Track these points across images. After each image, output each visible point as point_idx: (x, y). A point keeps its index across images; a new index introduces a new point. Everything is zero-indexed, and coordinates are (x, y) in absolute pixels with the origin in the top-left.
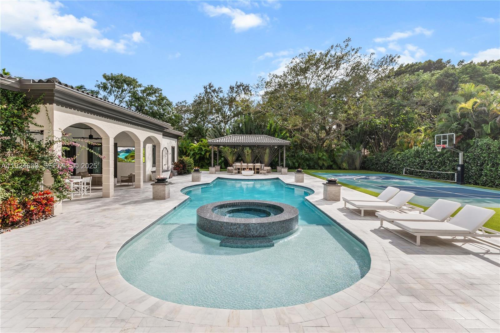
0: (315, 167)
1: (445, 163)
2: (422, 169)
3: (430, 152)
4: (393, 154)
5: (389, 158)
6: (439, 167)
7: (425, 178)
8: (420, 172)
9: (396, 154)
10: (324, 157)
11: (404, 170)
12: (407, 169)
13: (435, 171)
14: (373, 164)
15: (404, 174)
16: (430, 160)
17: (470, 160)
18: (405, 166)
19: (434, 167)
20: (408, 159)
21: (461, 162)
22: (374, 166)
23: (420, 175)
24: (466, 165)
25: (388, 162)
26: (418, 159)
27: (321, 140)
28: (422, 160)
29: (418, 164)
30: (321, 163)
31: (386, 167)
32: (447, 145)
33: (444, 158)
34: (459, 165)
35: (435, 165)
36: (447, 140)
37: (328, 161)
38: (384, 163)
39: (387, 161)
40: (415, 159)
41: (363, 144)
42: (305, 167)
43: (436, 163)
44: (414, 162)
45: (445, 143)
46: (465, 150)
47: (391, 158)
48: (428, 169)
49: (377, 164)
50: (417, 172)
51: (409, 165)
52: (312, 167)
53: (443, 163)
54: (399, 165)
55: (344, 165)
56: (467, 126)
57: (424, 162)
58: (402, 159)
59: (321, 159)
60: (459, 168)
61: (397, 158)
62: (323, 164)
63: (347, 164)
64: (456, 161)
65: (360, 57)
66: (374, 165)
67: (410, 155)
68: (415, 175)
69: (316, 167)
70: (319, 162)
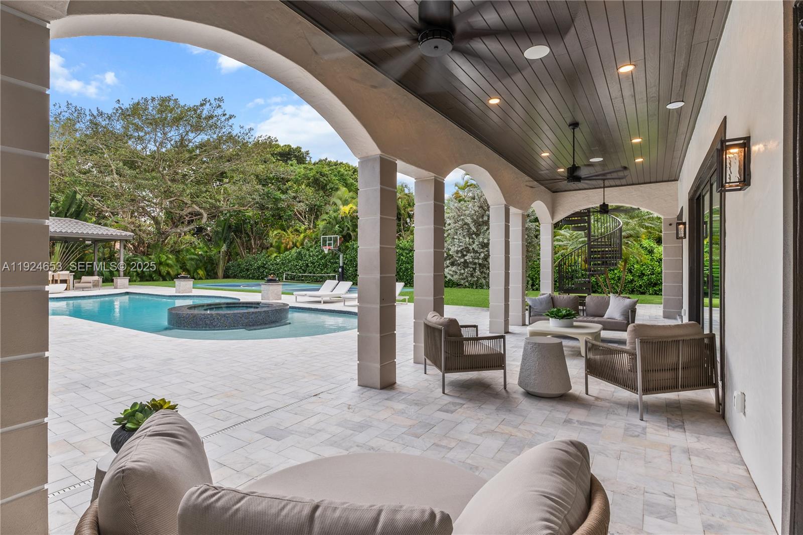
0: (153, 278)
1: (327, 265)
2: (305, 273)
3: (313, 254)
4: (269, 256)
5: (265, 262)
6: (322, 270)
7: (308, 283)
8: (302, 276)
9: (273, 256)
10: (170, 262)
11: (285, 275)
12: (288, 274)
13: (318, 274)
14: (241, 270)
15: (284, 280)
16: (313, 263)
17: (348, 262)
18: (285, 271)
19: (317, 270)
20: (290, 262)
21: (341, 265)
22: (243, 273)
23: (302, 280)
24: (345, 266)
25: (263, 267)
26: (301, 262)
27: (163, 234)
28: (305, 263)
29: (301, 268)
30: (164, 270)
31: (261, 273)
32: (332, 247)
33: (326, 260)
34: (340, 267)
35: (317, 268)
36: (332, 242)
37: (176, 268)
38: (259, 268)
39: (262, 265)
40: (297, 262)
41: (226, 243)
42: (134, 278)
43: (319, 266)
44: (297, 265)
45: (330, 244)
46: (344, 253)
47: (267, 262)
48: (310, 273)
49: (248, 270)
50: (300, 277)
51: (291, 269)
52: (148, 278)
53: (325, 266)
54: (278, 270)
55: (199, 272)
56: (346, 229)
57: (307, 265)
58: (282, 263)
59: (164, 263)
60: (340, 270)
61: (275, 262)
62: (168, 273)
63: (204, 271)
64: (336, 263)
65: (231, 126)
66: (244, 271)
67: (291, 257)
68: (297, 280)
69: (155, 278)
70: (160, 269)
